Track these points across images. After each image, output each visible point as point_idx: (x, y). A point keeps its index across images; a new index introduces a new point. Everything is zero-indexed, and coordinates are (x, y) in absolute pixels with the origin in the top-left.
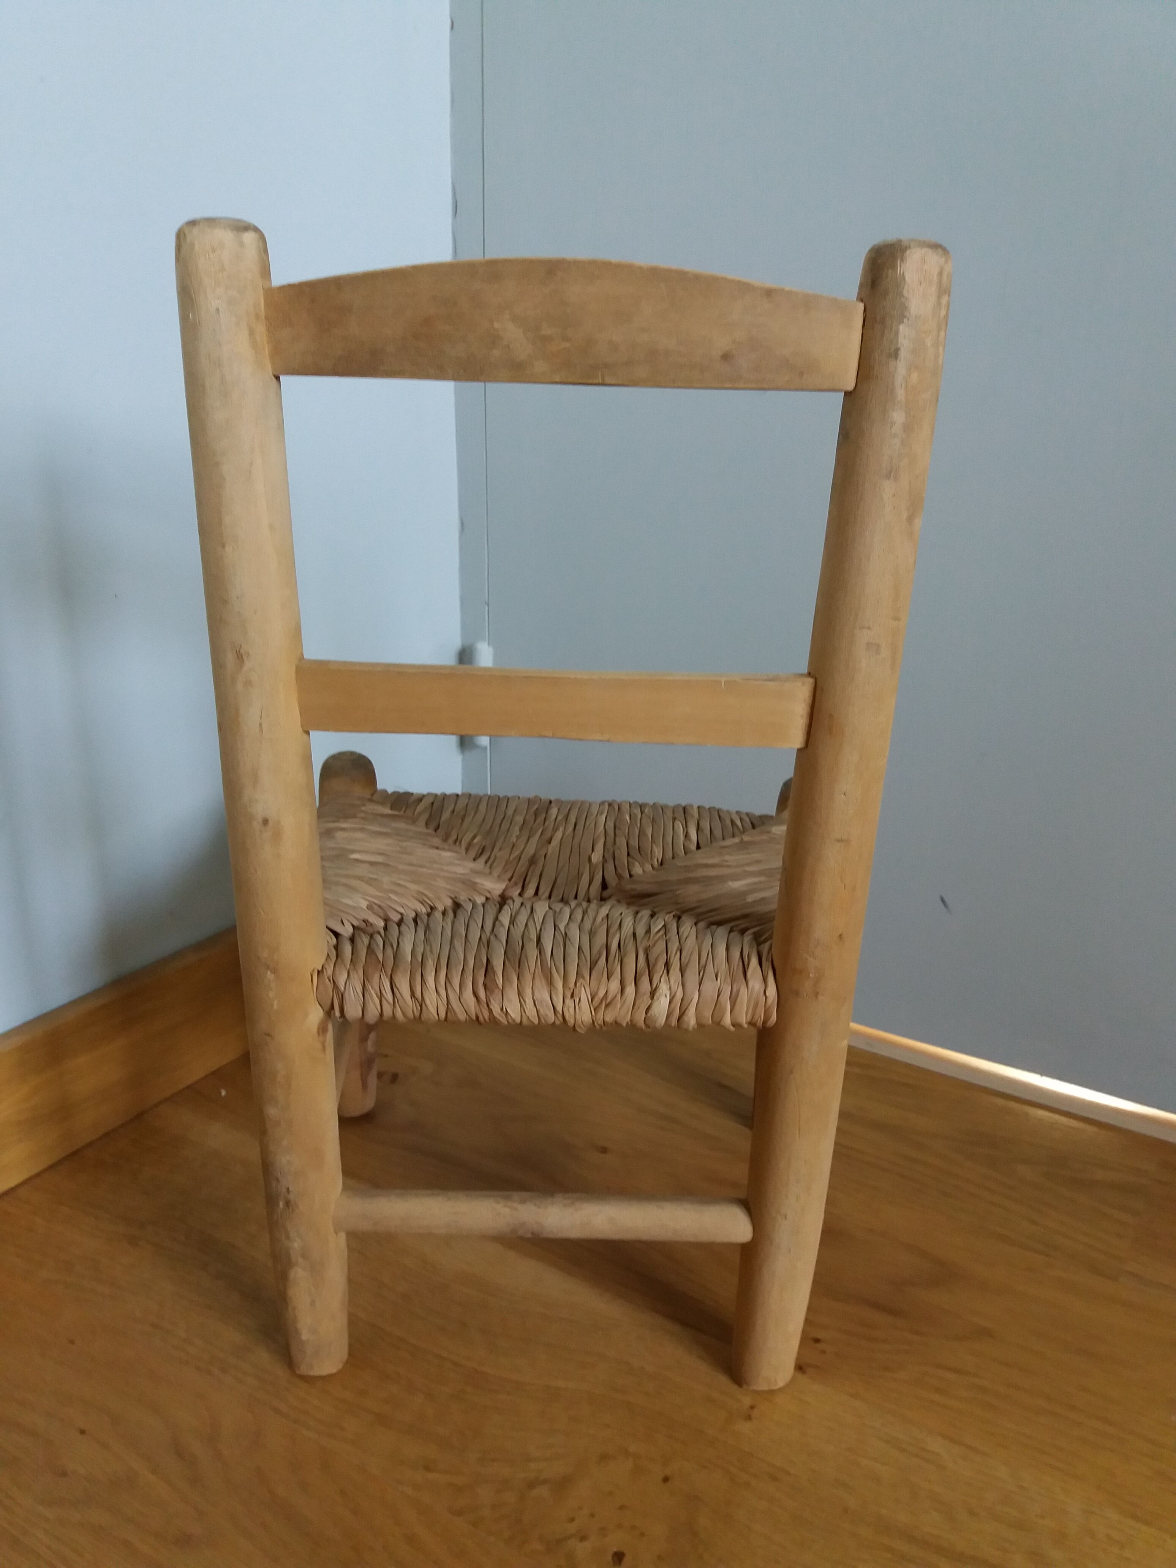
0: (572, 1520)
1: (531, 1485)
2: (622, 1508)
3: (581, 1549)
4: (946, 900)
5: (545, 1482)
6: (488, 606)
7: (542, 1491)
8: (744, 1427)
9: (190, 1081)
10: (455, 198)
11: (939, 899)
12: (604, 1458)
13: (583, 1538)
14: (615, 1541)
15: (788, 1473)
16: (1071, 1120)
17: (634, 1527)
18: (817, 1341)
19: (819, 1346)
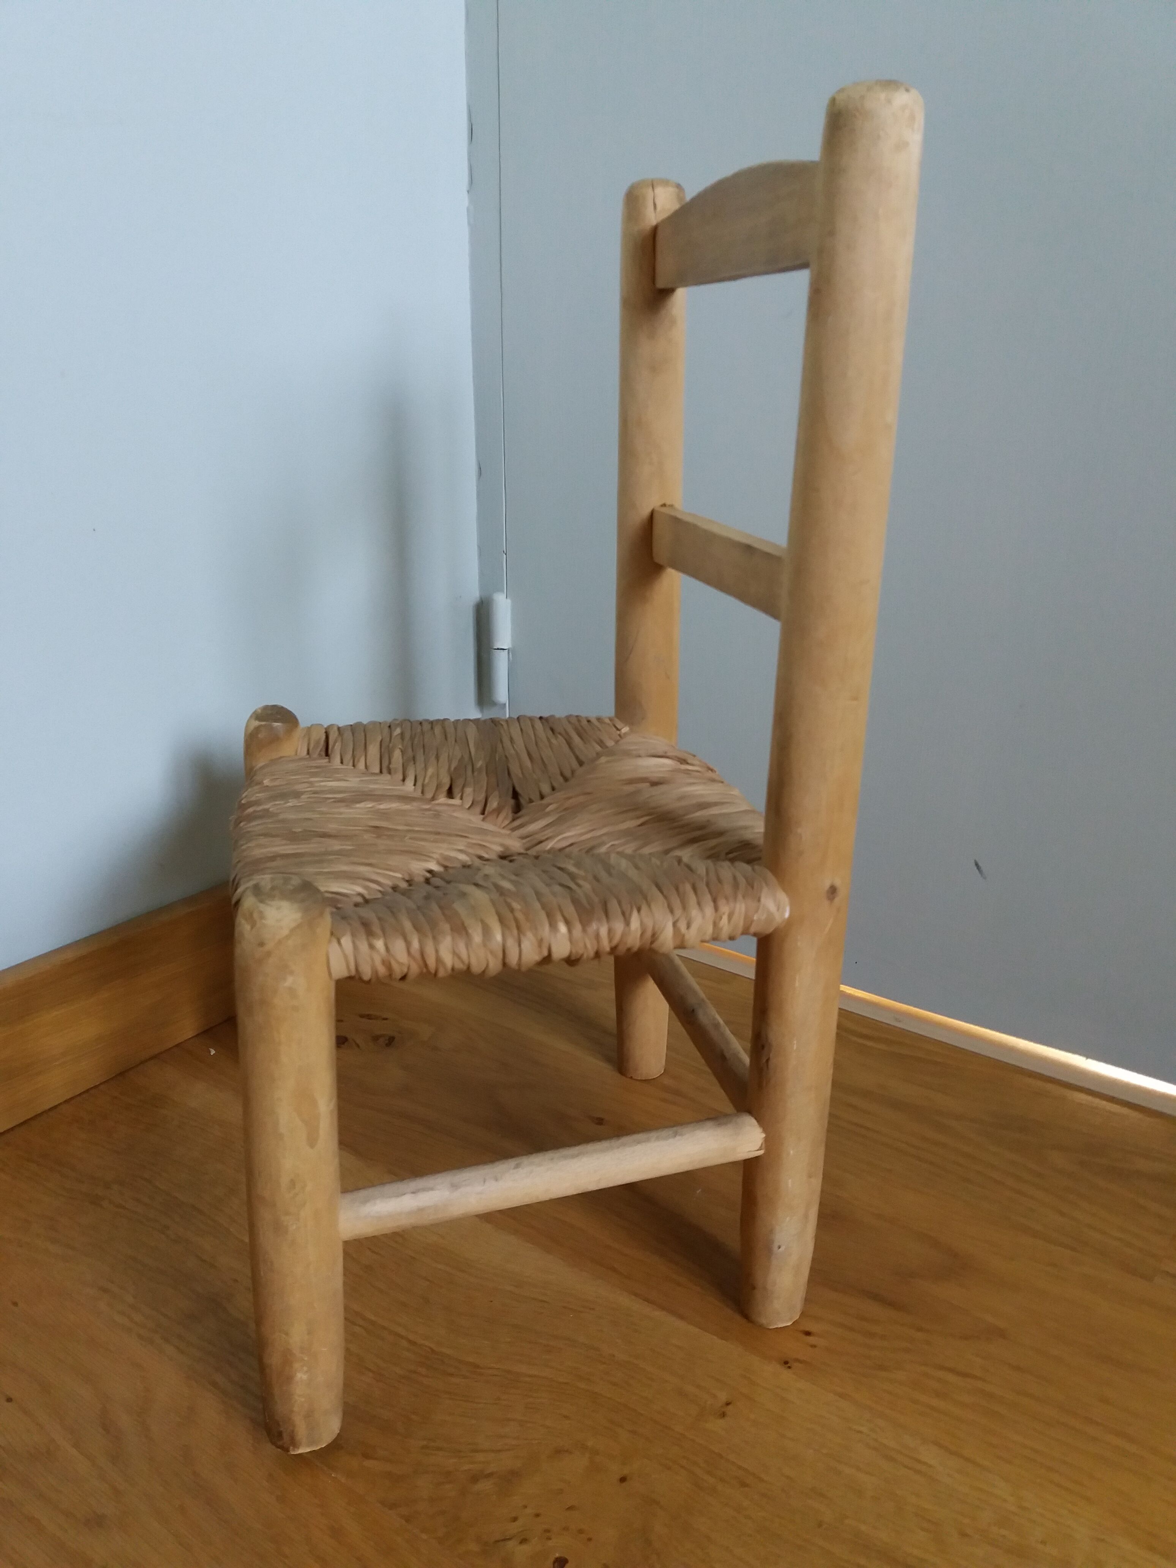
0: (515, 1519)
1: (475, 1478)
2: (571, 1508)
3: (521, 1552)
4: (980, 864)
5: (490, 1475)
6: (506, 554)
7: (485, 1486)
8: (716, 1425)
9: (180, 1040)
10: (470, 121)
11: (974, 864)
12: (558, 1452)
13: (524, 1541)
14: (559, 1546)
15: (762, 1480)
16: (1115, 1106)
17: (581, 1531)
18: (808, 1333)
19: (811, 1340)
